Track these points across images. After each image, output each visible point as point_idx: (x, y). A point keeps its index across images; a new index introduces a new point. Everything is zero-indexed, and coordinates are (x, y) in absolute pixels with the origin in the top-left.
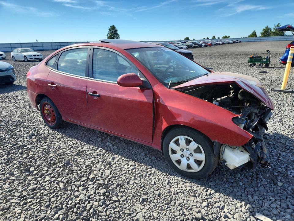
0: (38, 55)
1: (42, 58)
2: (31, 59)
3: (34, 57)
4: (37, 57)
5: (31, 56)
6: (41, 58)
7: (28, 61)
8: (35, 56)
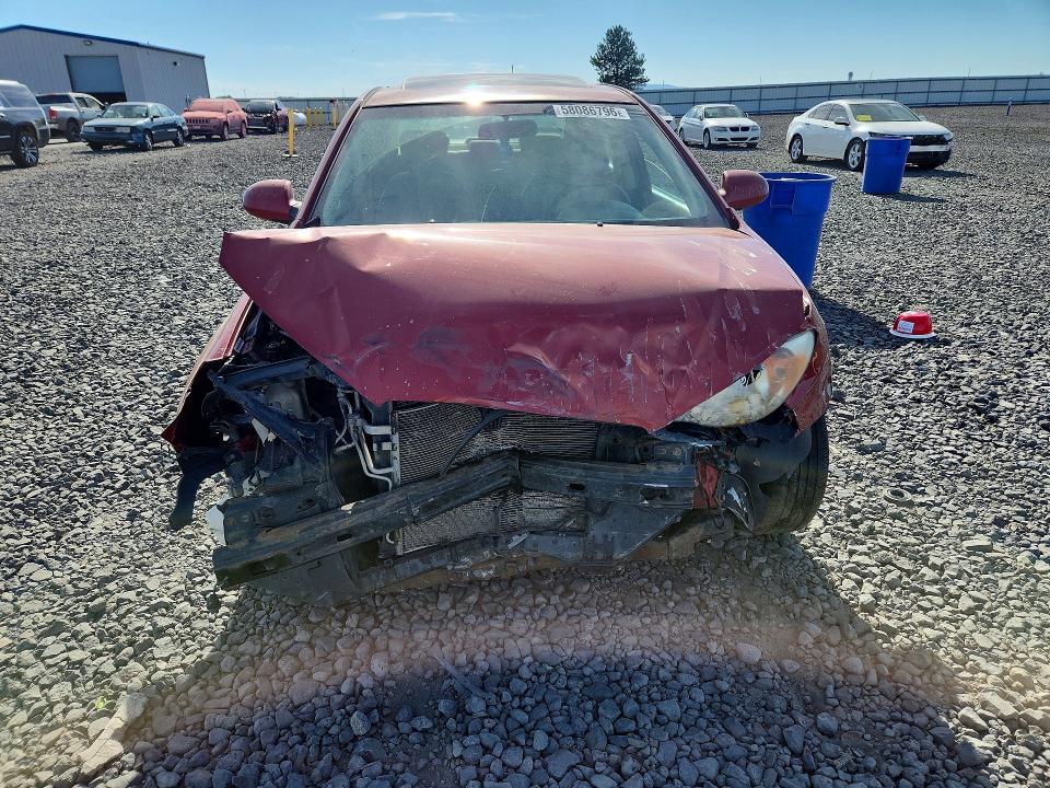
0: (745, 129)
1: (755, 139)
2: (720, 139)
3: (729, 135)
4: (740, 134)
5: (724, 129)
6: (752, 139)
7: (712, 147)
8: (734, 129)
